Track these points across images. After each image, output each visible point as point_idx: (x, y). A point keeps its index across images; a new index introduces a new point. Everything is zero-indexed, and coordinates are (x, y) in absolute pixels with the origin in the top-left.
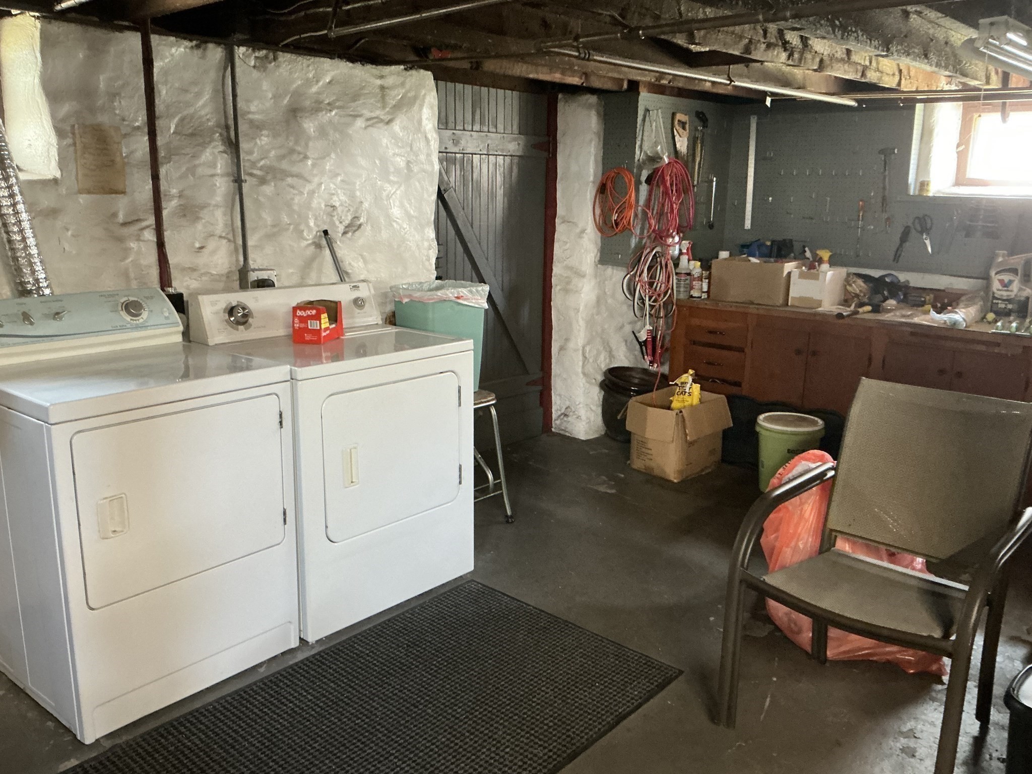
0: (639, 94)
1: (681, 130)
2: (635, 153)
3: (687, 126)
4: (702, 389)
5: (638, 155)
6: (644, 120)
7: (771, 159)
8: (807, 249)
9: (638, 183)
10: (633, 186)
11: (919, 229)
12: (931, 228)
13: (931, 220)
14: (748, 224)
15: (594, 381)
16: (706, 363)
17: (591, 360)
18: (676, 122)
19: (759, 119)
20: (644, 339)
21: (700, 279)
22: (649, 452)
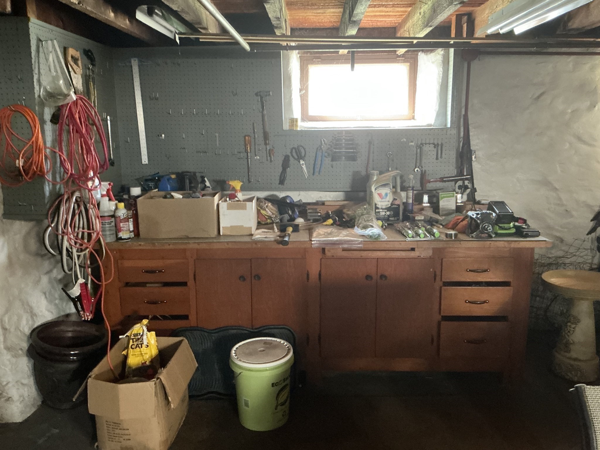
0: (28, 19)
1: (75, 67)
2: (33, 88)
3: (80, 63)
4: (157, 335)
5: (39, 92)
6: (38, 51)
7: (157, 99)
8: (206, 179)
9: (43, 122)
10: (38, 125)
11: (296, 157)
12: (305, 156)
13: (304, 149)
14: (145, 159)
15: (20, 352)
16: (148, 302)
17: (12, 330)
18: (70, 59)
19: (140, 61)
20: (78, 294)
21: (126, 220)
22: (126, 432)
